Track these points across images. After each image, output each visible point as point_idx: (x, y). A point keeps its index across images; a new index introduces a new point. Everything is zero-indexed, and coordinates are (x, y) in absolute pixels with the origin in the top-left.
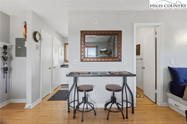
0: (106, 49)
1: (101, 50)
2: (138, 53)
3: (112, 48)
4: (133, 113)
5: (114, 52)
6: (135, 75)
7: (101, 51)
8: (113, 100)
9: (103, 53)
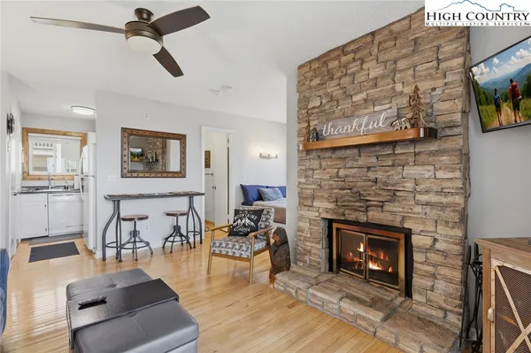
0: (140, 150)
1: (132, 150)
2: (208, 165)
3: (159, 151)
4: (201, 243)
5: (163, 158)
6: (203, 194)
7: (132, 154)
8: (177, 229)
9: (136, 159)
